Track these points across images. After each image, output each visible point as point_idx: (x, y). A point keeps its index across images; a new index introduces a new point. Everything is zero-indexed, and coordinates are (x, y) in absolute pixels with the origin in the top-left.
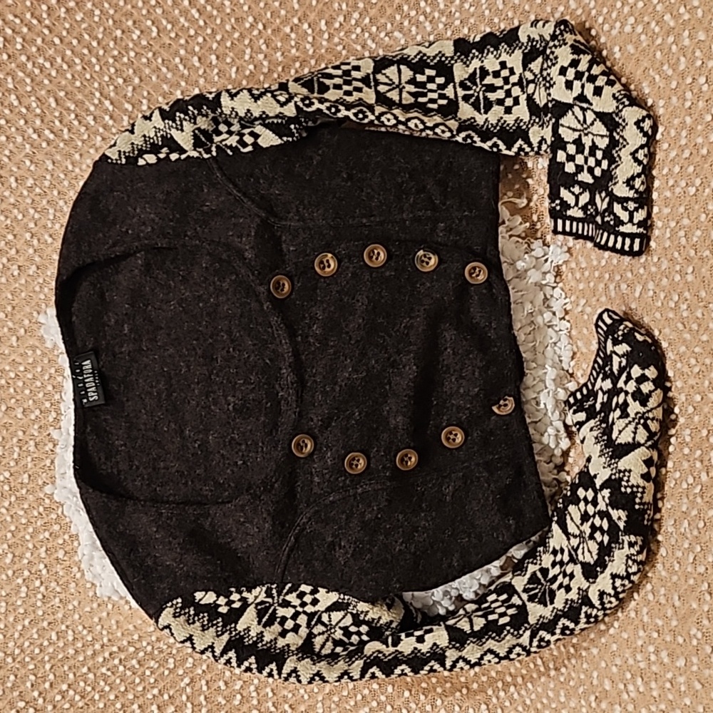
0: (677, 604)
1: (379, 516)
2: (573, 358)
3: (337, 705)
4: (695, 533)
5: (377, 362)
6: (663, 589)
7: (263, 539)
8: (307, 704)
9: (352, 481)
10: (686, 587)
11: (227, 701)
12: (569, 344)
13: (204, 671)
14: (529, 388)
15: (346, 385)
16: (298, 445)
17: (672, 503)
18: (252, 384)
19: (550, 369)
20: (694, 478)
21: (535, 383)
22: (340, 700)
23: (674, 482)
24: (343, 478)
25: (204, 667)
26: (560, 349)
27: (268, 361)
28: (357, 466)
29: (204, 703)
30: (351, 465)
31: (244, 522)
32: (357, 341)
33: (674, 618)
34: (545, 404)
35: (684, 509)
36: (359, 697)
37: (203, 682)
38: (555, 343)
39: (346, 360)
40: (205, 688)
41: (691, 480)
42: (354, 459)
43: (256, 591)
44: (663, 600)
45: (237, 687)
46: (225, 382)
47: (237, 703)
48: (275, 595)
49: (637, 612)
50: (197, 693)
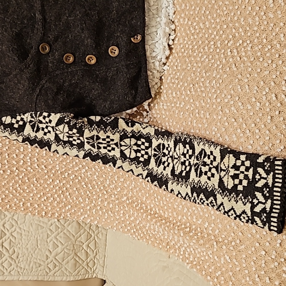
0: (208, 117)
1: (78, 82)
2: (174, 13)
3: (65, 166)
4: (218, 85)
5: (80, 13)
6: (203, 111)
7: (25, 90)
8: (52, 165)
9: (66, 66)
10: (212, 109)
11: (17, 163)
12: (173, 7)
13: (7, 150)
14: (153, 26)
15: (65, 22)
16: (42, 48)
17: (209, 74)
18: (25, 24)
19: (163, 18)
20: (220, 62)
21: (157, 24)
22: (66, 164)
23: (211, 64)
24: (63, 65)
25: (7, 148)
26: (169, 10)
27: (33, 15)
28: (69, 60)
29: (7, 163)
30: (66, 59)
31: (17, 83)
32: (71, 2)
33: (206, 123)
34: (160, 34)
35: (214, 76)
36: (74, 163)
37: (6, 154)
38: (167, 7)
39: (66, 11)
40: (7, 157)
41: (219, 63)
42: (68, 57)
43: (26, 115)
44: (202, 116)
45: (22, 157)
46: (11, 22)
47: (21, 164)
48: (34, 117)
49: (191, 122)
50: (3, 159)
